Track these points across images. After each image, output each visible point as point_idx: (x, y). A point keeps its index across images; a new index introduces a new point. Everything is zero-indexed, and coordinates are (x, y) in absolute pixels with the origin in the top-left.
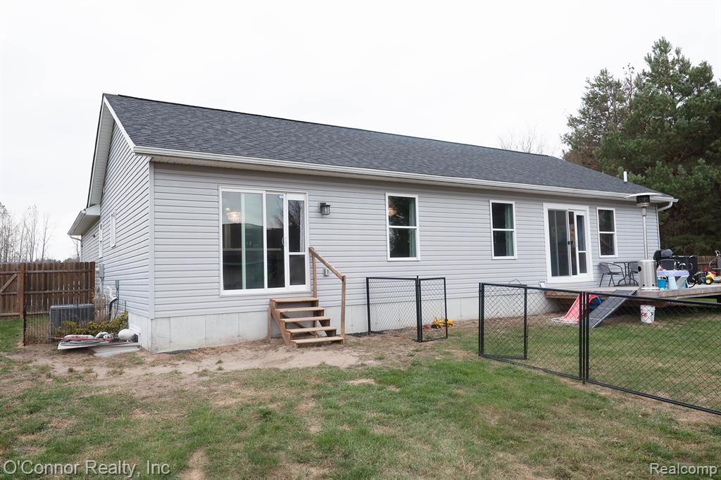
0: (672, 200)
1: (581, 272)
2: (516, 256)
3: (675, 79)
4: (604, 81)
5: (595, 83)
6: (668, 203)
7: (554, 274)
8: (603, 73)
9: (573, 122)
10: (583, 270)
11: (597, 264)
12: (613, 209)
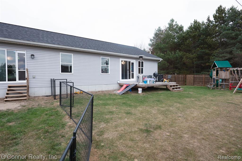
0: (161, 59)
1: (132, 78)
2: (109, 73)
3: (175, 29)
4: (159, 30)
5: (157, 30)
6: (160, 60)
7: (123, 78)
8: (159, 27)
9: (151, 40)
10: (133, 77)
11: (137, 76)
12: (144, 61)
